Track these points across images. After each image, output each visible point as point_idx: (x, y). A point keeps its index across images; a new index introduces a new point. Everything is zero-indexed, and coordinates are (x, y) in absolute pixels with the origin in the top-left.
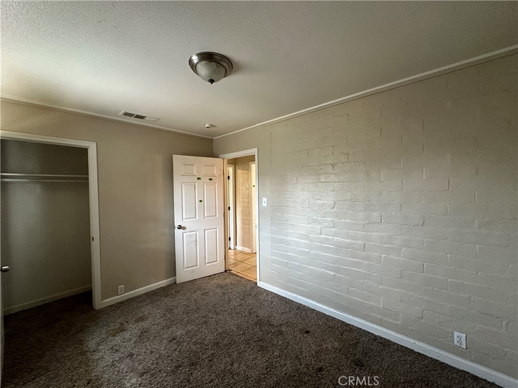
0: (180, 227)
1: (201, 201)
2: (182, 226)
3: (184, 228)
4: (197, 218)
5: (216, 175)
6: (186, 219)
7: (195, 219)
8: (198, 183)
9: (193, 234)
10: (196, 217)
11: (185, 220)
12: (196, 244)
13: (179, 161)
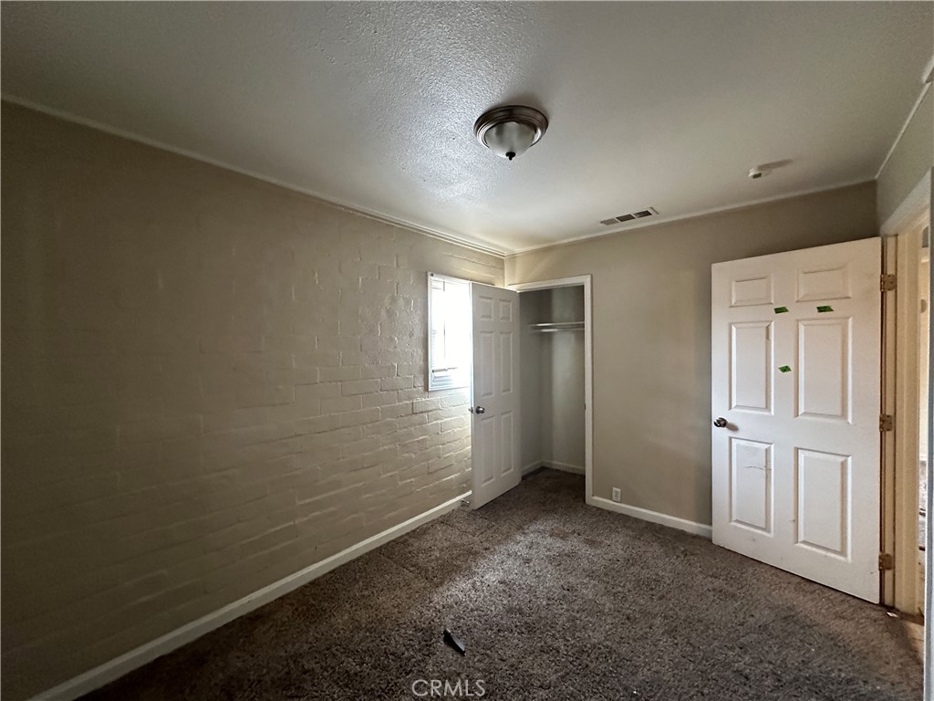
0: (722, 423)
1: (785, 369)
2: (729, 421)
3: (733, 428)
4: (773, 413)
5: (850, 295)
6: (737, 406)
7: (766, 413)
8: (776, 322)
9: (757, 449)
10: (767, 407)
11: (737, 410)
12: (768, 477)
13: (724, 275)
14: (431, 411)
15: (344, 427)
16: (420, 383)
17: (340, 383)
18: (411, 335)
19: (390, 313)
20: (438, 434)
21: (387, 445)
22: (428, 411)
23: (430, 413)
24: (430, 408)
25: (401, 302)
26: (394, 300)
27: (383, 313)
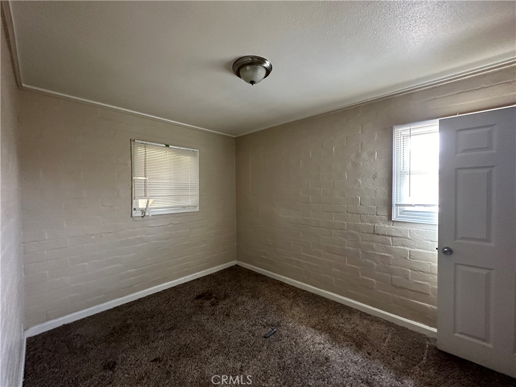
14: (396, 237)
15: (323, 227)
16: (383, 213)
17: (321, 205)
18: (375, 177)
19: (355, 165)
20: (406, 258)
21: (352, 247)
22: (392, 236)
23: (393, 238)
24: (393, 234)
25: (365, 155)
26: (358, 155)
27: (350, 165)
